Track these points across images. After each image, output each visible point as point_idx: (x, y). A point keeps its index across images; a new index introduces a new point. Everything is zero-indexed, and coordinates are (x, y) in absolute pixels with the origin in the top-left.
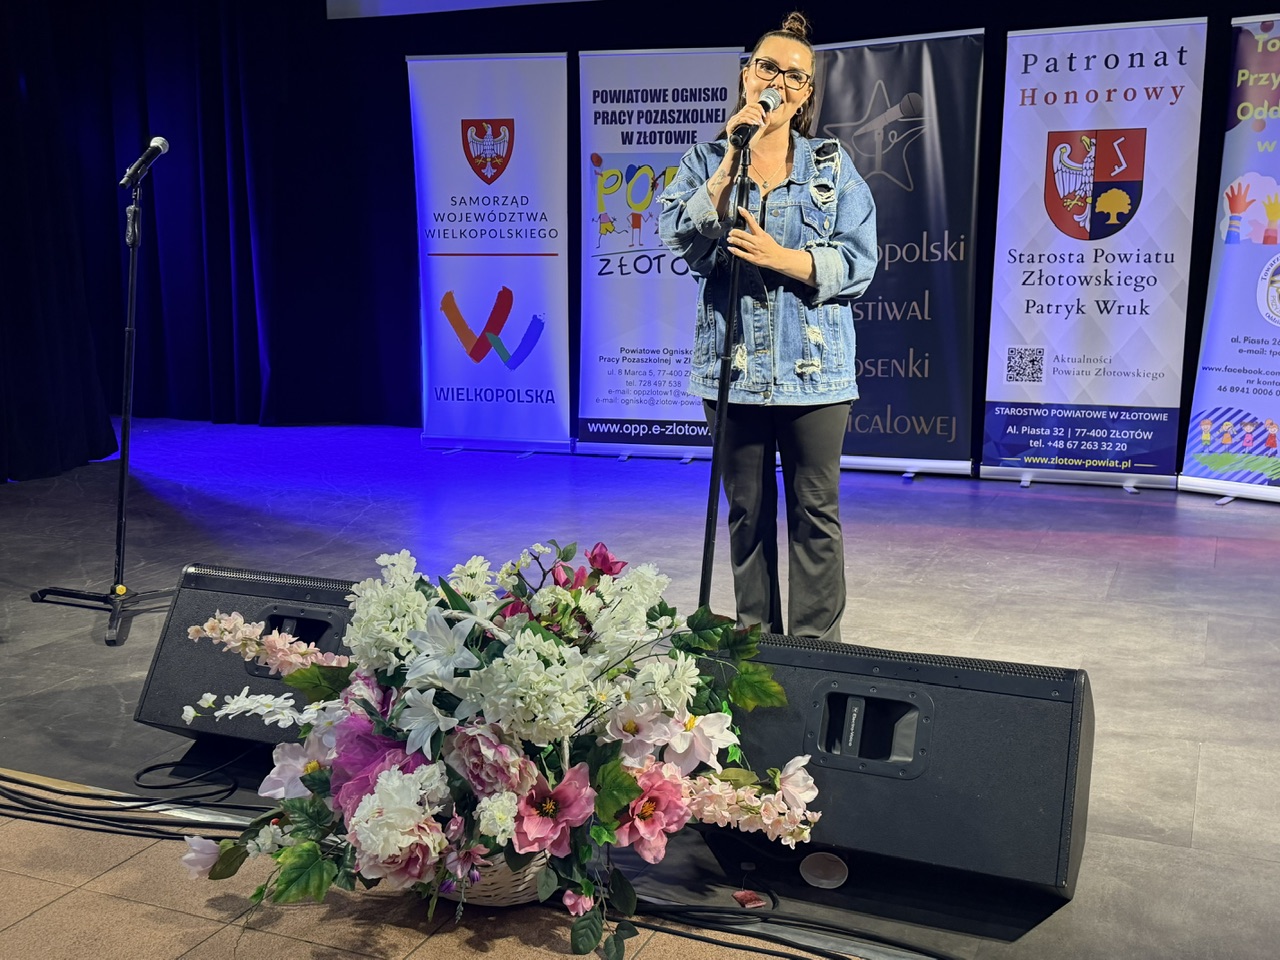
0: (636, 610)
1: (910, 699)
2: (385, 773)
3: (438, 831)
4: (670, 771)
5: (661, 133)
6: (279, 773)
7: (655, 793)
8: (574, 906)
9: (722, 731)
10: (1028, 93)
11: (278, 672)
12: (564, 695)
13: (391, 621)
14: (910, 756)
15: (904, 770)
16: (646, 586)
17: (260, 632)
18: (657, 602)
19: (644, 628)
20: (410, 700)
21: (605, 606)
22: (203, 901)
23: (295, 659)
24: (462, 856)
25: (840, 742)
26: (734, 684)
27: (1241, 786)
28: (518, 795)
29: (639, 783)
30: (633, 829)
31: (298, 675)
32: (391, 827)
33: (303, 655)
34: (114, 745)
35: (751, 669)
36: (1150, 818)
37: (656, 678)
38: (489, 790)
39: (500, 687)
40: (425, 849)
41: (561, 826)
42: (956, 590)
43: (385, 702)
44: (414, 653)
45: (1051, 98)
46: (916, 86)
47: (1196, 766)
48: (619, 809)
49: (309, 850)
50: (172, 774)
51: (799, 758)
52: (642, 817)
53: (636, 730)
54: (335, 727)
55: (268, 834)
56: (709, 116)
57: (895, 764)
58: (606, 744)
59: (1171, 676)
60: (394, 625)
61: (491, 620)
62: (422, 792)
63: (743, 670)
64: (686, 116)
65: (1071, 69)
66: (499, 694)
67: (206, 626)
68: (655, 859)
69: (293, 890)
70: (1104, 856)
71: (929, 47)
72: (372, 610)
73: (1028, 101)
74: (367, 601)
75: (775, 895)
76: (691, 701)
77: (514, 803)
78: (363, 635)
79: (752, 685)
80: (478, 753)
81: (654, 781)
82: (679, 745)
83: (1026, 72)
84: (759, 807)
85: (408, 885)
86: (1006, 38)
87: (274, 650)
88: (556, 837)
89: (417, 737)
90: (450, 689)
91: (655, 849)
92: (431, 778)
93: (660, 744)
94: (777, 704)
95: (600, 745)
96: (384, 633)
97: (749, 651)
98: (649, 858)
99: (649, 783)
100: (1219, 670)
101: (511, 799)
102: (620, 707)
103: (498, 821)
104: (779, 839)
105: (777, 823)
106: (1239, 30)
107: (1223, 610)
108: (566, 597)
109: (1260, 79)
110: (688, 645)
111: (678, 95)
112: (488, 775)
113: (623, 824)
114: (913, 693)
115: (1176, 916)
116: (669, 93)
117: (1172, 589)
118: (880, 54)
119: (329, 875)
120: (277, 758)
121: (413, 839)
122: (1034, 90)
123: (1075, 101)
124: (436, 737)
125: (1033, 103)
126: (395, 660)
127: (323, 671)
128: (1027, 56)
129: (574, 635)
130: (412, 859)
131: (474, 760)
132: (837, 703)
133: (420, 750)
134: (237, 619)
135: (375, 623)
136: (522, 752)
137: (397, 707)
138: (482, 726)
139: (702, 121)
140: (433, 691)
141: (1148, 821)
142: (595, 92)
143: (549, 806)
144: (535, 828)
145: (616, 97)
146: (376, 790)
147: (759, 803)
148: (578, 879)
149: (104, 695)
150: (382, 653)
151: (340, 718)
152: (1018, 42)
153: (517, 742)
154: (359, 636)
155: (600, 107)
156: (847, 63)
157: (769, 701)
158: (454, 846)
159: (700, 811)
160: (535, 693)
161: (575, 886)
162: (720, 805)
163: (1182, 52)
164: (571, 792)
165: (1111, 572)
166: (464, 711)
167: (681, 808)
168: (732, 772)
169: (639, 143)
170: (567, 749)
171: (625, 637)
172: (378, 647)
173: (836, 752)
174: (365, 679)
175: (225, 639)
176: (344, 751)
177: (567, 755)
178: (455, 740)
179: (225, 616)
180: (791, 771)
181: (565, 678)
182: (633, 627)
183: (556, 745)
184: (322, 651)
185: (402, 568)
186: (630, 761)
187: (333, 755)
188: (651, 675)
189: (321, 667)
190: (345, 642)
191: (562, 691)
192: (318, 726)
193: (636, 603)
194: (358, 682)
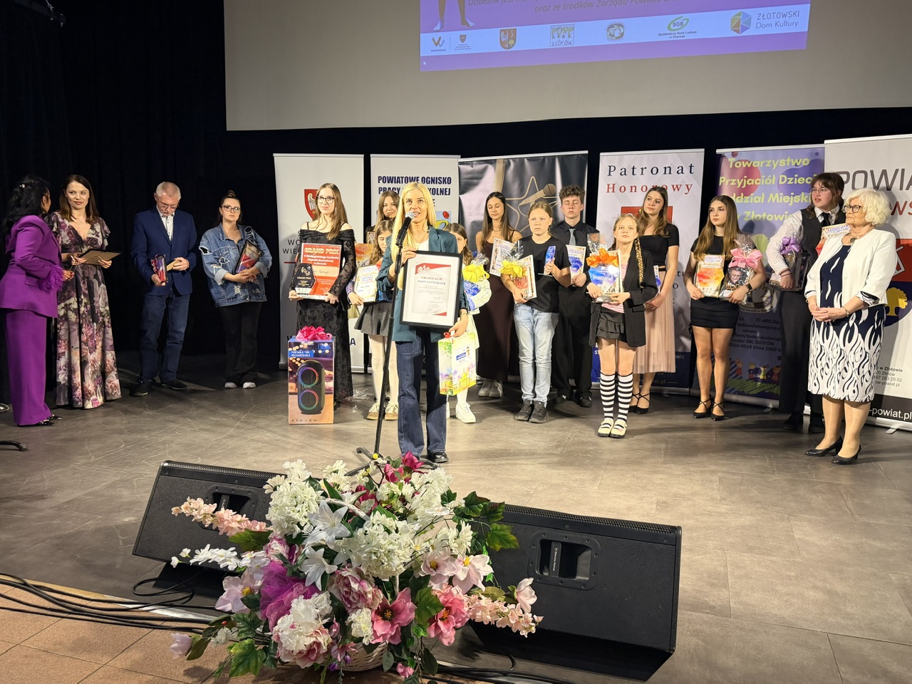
0: (435, 496)
1: (587, 543)
2: (295, 600)
3: (326, 634)
4: (457, 591)
6: (227, 596)
7: (449, 605)
8: (403, 673)
9: (484, 566)
10: (611, 186)
11: (225, 534)
12: (399, 551)
13: (296, 506)
14: (586, 576)
15: (584, 585)
16: (441, 482)
17: (214, 509)
18: (447, 490)
19: (441, 507)
20: (308, 554)
21: (416, 492)
22: (182, 672)
23: (234, 525)
24: (340, 647)
25: (548, 568)
26: (489, 536)
27: (751, 578)
28: (371, 609)
29: (441, 600)
30: (437, 627)
31: (237, 536)
32: (301, 634)
33: (239, 522)
34: (117, 566)
35: (499, 528)
36: (707, 599)
37: (450, 538)
38: (354, 607)
39: (362, 546)
40: (319, 644)
41: (396, 627)
42: (585, 457)
43: (291, 553)
44: (309, 525)
45: (623, 189)
46: (553, 181)
47: (726, 566)
48: (430, 617)
49: (249, 645)
50: (155, 586)
51: (526, 580)
52: (442, 619)
53: (436, 567)
54: (263, 568)
55: (223, 633)
56: (442, 191)
57: (579, 581)
58: (420, 577)
59: (704, 510)
60: (297, 509)
61: (354, 504)
62: (318, 611)
63: (494, 528)
65: (633, 174)
66: (362, 551)
67: (183, 507)
68: (449, 643)
69: (241, 669)
70: (687, 625)
71: (558, 158)
72: (285, 500)
73: (611, 190)
74: (281, 493)
75: (513, 657)
76: (469, 550)
77: (369, 615)
78: (279, 514)
79: (499, 536)
80: (348, 585)
81: (448, 597)
82: (462, 576)
83: (610, 175)
84: (508, 613)
85: (309, 665)
86: (599, 156)
87: (222, 520)
88: (393, 633)
89: (312, 576)
90: (332, 547)
91: (449, 636)
92: (322, 602)
93: (450, 575)
94: (513, 547)
95: (417, 577)
96: (292, 513)
97: (498, 517)
98: (445, 642)
99: (446, 600)
100: (728, 507)
101: (368, 613)
102: (429, 555)
103: (363, 629)
104: (518, 632)
105: (518, 622)
106: (721, 156)
107: (725, 469)
108: (395, 488)
109: (731, 182)
110: (463, 513)
112: (353, 597)
113: (431, 624)
114: (588, 540)
115: (731, 661)
116: (420, 179)
117: (697, 456)
118: (534, 162)
119: (261, 659)
120: (226, 586)
121: (313, 640)
122: (614, 185)
123: (635, 191)
124: (324, 576)
125: (613, 191)
126: (298, 529)
127: (252, 534)
128: (610, 167)
129: (401, 511)
130: (311, 650)
131: (346, 589)
132: (546, 545)
133: (314, 584)
134: (200, 501)
135: (287, 508)
136: (374, 584)
137: (300, 558)
138: (351, 570)
139: (438, 194)
140: (323, 550)
141: (706, 601)
142: (379, 177)
143: (388, 614)
144: (382, 628)
145: (390, 180)
146: (291, 611)
147: (507, 610)
148: (405, 657)
149: (109, 533)
150: (290, 525)
151: (265, 563)
152: (606, 159)
153: (371, 578)
154: (276, 514)
155: (382, 185)
156: (515, 167)
157: (508, 545)
158: (335, 641)
159: (474, 615)
160: (383, 551)
161: (403, 661)
162: (485, 612)
163: (691, 166)
164: (401, 606)
165: (663, 445)
166: (340, 559)
167: (463, 613)
168: (490, 588)
170: (398, 581)
171: (431, 513)
172: (288, 522)
173: (546, 574)
174: (279, 540)
175: (193, 514)
176: (266, 583)
177: (398, 584)
178: (335, 578)
179: (193, 500)
180: (522, 587)
181: (399, 540)
182: (434, 506)
183: (393, 579)
184: (251, 520)
185: (298, 470)
186: (435, 586)
187: (259, 584)
188: (446, 535)
189: (252, 532)
190: (267, 517)
191: (398, 549)
192: (250, 567)
193: (436, 492)
194: (274, 541)
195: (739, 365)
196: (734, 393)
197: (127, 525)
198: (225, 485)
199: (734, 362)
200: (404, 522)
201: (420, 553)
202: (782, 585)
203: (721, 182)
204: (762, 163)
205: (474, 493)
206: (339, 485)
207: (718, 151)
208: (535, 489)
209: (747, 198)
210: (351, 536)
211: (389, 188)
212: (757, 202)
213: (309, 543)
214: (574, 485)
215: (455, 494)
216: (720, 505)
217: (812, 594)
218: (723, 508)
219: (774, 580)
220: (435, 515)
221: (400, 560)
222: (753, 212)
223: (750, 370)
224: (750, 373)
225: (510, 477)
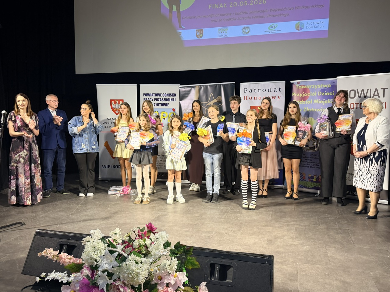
0: (161, 245)
1: (231, 264)
4: (170, 290)
5: (160, 104)
9: (184, 277)
10: (246, 97)
11: (63, 264)
13: (94, 252)
14: (231, 280)
15: (230, 284)
16: (163, 238)
17: (58, 253)
18: (166, 241)
19: (163, 250)
20: (100, 275)
21: (153, 242)
23: (67, 260)
25: (214, 276)
26: (186, 262)
27: (308, 276)
31: (68, 266)
33: (70, 259)
34: (15, 280)
35: (191, 258)
36: (288, 287)
37: (166, 265)
39: (125, 271)
43: (92, 274)
44: (100, 261)
45: (251, 98)
46: (220, 95)
47: (297, 271)
50: (32, 289)
51: (203, 283)
53: (161, 279)
54: (79, 281)
56: (172, 100)
57: (228, 283)
58: (153, 284)
59: (288, 244)
60: (95, 253)
61: (122, 250)
63: (189, 259)
64: (166, 100)
65: (255, 92)
66: (125, 273)
67: (43, 252)
71: (223, 85)
72: (89, 249)
73: (246, 99)
74: (88, 246)
76: (176, 270)
78: (87, 256)
79: (191, 263)
80: (119, 289)
82: (173, 283)
83: (245, 92)
86: (240, 84)
87: (61, 258)
89: (102, 285)
90: (111, 272)
93: (167, 282)
94: (197, 267)
95: (152, 284)
96: (93, 255)
97: (190, 253)
100: (299, 241)
102: (157, 273)
106: (292, 84)
107: (298, 223)
108: (142, 242)
109: (297, 95)
110: (174, 252)
111: (164, 95)
114: (232, 263)
116: (162, 94)
117: (285, 217)
118: (212, 87)
120: (62, 289)
122: (247, 96)
123: (256, 99)
124: (107, 285)
125: (247, 99)
126: (96, 263)
128: (245, 89)
129: (145, 252)
131: (118, 291)
132: (213, 266)
133: (103, 289)
134: (51, 250)
135: (90, 253)
136: (131, 288)
137: (96, 276)
138: (120, 282)
139: (170, 101)
140: (106, 273)
142: (144, 94)
145: (149, 95)
149: (12, 263)
150: (92, 261)
151: (80, 279)
152: (243, 85)
153: (129, 286)
154: (86, 256)
155: (145, 97)
156: (204, 89)
157: (195, 266)
160: (135, 273)
163: (280, 88)
165: (271, 213)
166: (115, 277)
168: (186, 287)
169: (155, 106)
170: (143, 286)
171: (158, 253)
172: (91, 259)
173: (213, 279)
174: (87, 268)
175: (48, 256)
176: (81, 288)
177: (143, 288)
178: (112, 286)
179: (48, 249)
180: (201, 287)
181: (142, 268)
182: (160, 249)
183: (140, 286)
184: (75, 258)
185: (97, 234)
186: (160, 288)
187: (78, 288)
188: (165, 264)
189: (75, 264)
190: (82, 257)
191: (142, 272)
192: (74, 281)
193: (161, 243)
194: (85, 269)
195: (304, 175)
196: (302, 187)
197: (21, 259)
198: (65, 240)
199: (302, 174)
200: (145, 259)
201: (153, 272)
202: (322, 279)
203: (293, 95)
204: (311, 86)
205: (179, 242)
206: (116, 240)
207: (291, 82)
208: (213, 235)
209: (305, 102)
210: (119, 266)
211: (148, 99)
212: (308, 103)
213: (100, 269)
214: (230, 233)
215: (170, 243)
216: (295, 241)
217: (335, 283)
218: (296, 242)
219: (318, 277)
220: (160, 254)
221: (143, 276)
222: (307, 108)
223: (309, 177)
224: (309, 178)
225: (201, 230)
